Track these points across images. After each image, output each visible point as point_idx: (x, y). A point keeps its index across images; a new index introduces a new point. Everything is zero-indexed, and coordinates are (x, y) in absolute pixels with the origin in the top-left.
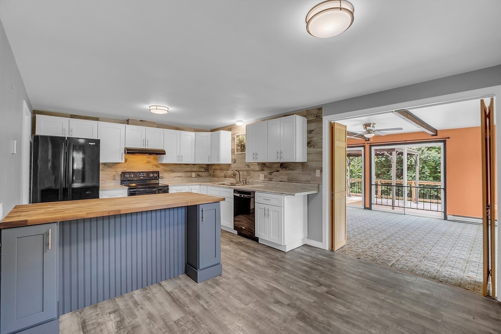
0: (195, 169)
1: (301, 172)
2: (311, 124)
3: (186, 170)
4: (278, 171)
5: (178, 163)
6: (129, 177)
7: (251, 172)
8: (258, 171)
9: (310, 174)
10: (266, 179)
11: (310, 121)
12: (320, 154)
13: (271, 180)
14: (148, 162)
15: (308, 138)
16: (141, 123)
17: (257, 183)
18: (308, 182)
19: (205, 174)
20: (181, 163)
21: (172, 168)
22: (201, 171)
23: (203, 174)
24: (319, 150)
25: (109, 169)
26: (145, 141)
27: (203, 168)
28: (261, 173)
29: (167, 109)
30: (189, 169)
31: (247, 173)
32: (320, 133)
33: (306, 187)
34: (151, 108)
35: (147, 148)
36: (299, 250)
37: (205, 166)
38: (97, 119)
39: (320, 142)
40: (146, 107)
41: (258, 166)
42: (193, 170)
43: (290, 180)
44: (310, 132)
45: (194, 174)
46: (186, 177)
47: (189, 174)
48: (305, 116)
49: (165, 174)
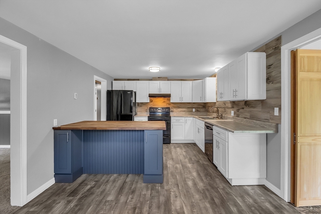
0: (195, 106)
1: (260, 110)
2: (270, 58)
3: (189, 107)
4: (243, 108)
5: (180, 102)
6: (153, 110)
7: (227, 109)
8: (230, 108)
9: (269, 112)
10: (235, 116)
11: (269, 55)
12: (279, 89)
13: (238, 116)
14: (164, 102)
15: (267, 74)
16: (159, 79)
17: (229, 118)
18: (267, 121)
19: (203, 110)
20: (182, 102)
21: (179, 105)
22: (200, 108)
23: (201, 110)
24: (277, 85)
25: (144, 106)
26: (160, 89)
27: (201, 105)
28: (233, 110)
29: (159, 69)
30: (190, 106)
31: (224, 110)
32: (279, 66)
33: (264, 126)
34: (150, 69)
35: (160, 93)
36: (249, 188)
37: (203, 104)
38: (138, 80)
39: (278, 77)
40: (147, 68)
41: (230, 104)
42: (193, 107)
43: (252, 117)
44: (269, 67)
45: (194, 110)
46: (188, 111)
47: (190, 109)
48: (264, 51)
49: (174, 109)
